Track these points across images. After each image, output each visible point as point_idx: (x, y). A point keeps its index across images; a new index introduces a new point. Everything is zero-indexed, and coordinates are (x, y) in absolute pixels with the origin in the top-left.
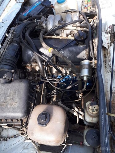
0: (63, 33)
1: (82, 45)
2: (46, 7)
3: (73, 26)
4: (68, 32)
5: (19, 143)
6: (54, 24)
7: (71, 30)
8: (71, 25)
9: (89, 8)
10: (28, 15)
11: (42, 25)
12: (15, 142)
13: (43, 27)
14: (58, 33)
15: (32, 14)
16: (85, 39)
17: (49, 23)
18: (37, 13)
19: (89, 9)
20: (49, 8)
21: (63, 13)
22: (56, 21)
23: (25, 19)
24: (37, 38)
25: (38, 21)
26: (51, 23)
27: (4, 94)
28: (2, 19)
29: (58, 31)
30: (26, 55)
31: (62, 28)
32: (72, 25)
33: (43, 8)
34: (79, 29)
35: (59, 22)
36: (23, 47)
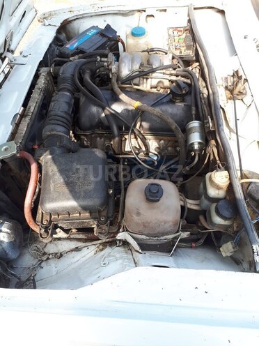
0: (145, 84)
1: (180, 102)
2: (110, 39)
3: (164, 74)
4: (154, 82)
5: (85, 259)
6: (132, 67)
7: (159, 80)
8: (162, 71)
9: (183, 49)
10: (77, 48)
11: (110, 67)
12: (76, 259)
13: (111, 70)
14: (137, 83)
15: (85, 48)
16: (186, 94)
17: (124, 64)
18: (95, 47)
19: (183, 51)
20: (113, 42)
21: (143, 51)
22: (135, 63)
23: (73, 55)
24: (105, 87)
25: (103, 59)
26: (127, 64)
27: (66, 170)
28: (21, 50)
29: (138, 79)
30: (87, 113)
31: (146, 75)
32: (164, 71)
33: (105, 40)
34: (174, 78)
35: (142, 65)
36: (82, 99)
